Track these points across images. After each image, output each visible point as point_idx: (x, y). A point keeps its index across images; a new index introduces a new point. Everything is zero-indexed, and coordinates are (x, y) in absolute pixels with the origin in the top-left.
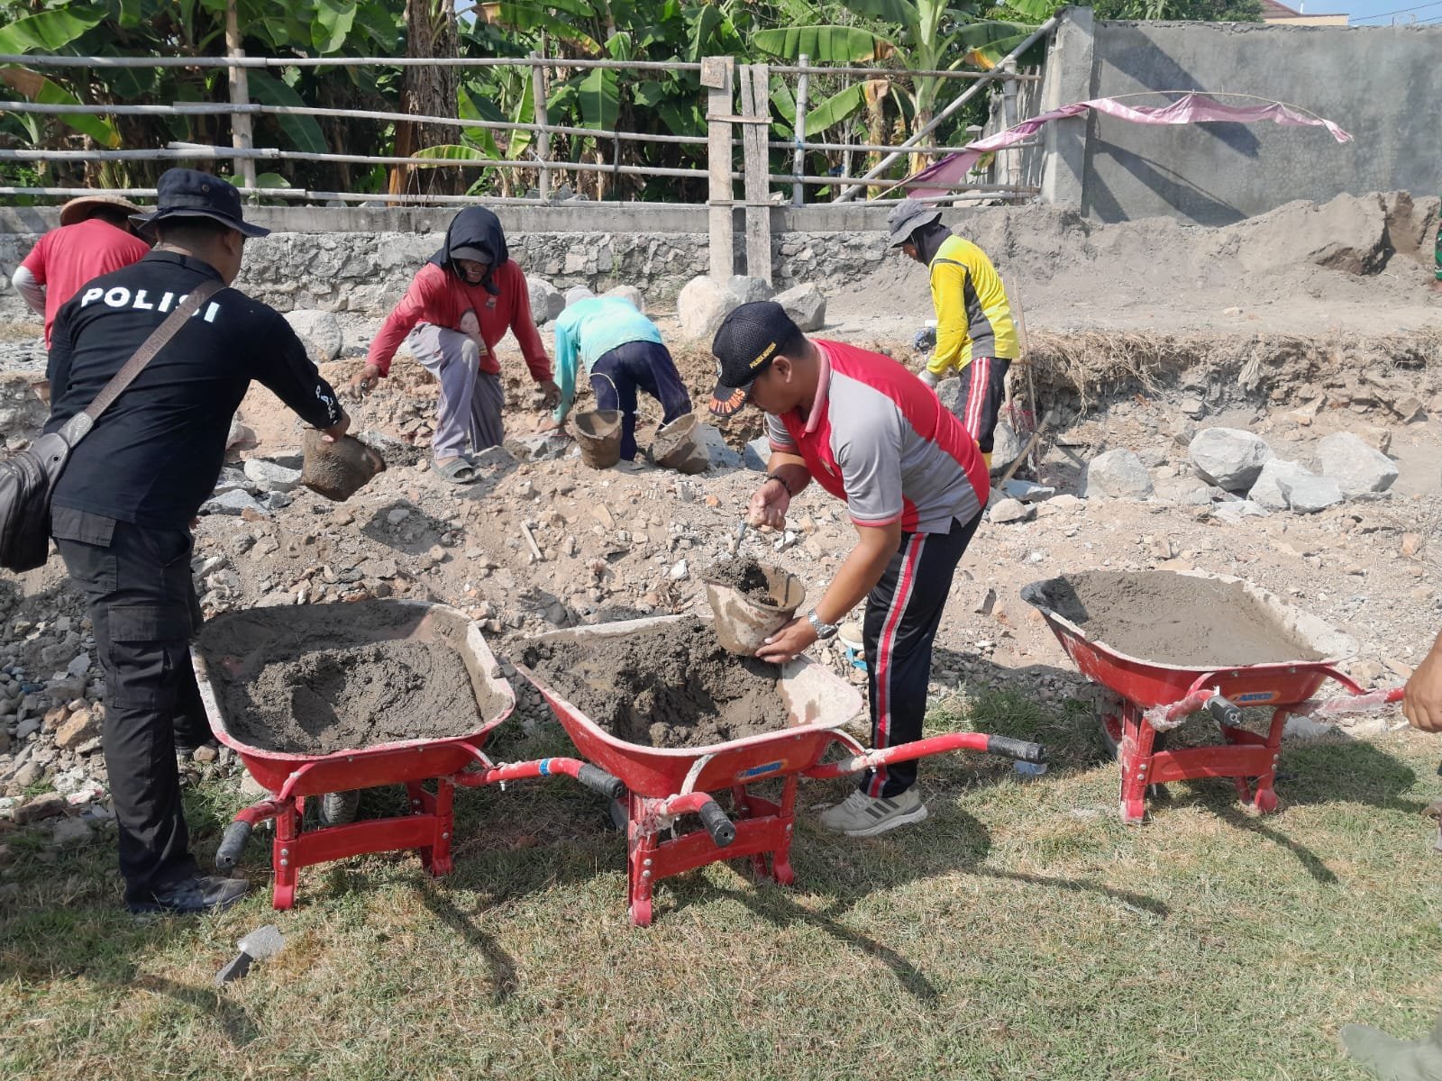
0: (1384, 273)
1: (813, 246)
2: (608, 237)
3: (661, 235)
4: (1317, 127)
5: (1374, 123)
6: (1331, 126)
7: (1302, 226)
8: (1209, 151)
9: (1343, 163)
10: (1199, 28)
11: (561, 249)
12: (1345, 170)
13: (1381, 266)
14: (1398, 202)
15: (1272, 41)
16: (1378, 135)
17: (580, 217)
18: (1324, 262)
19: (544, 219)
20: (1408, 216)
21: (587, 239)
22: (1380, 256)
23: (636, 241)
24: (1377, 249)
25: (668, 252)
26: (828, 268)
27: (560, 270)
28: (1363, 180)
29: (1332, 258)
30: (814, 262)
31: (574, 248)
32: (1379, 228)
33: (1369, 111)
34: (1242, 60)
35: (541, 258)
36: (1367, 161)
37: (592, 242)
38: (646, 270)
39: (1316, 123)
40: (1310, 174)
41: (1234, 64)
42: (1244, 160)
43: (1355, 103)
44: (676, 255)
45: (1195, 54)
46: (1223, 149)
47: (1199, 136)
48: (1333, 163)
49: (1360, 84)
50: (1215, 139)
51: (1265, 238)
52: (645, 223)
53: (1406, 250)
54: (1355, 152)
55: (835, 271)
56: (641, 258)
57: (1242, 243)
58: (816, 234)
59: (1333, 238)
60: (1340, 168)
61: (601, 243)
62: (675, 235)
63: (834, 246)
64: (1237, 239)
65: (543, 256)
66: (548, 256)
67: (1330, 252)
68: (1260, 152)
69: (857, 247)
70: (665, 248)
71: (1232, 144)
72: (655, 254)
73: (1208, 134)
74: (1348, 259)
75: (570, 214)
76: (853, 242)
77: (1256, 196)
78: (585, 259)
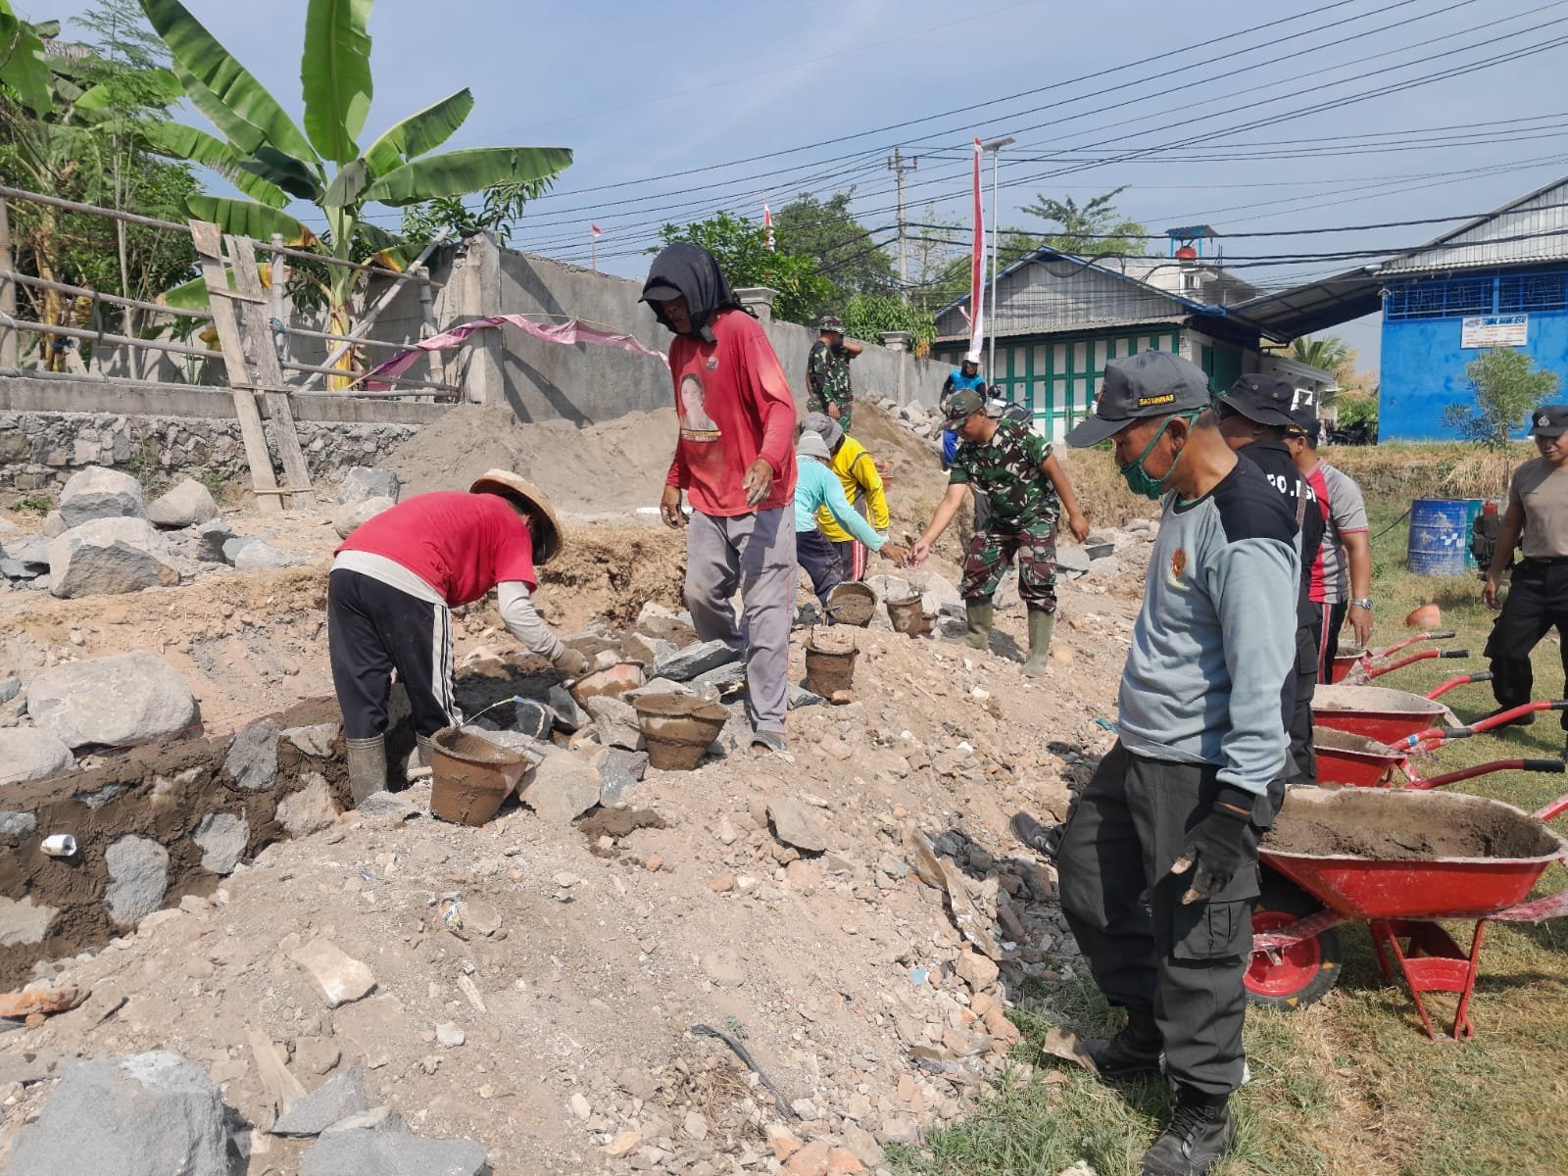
1: (323, 436)
2: (122, 419)
3: (181, 421)
8: (565, 365)
11: (70, 434)
15: (588, 282)
16: (643, 363)
17: (81, 393)
19: (38, 394)
21: (99, 422)
23: (155, 426)
25: (187, 440)
26: (335, 459)
27: (68, 461)
28: (639, 397)
30: (324, 453)
31: (84, 432)
35: (44, 445)
37: (105, 426)
38: (166, 460)
40: (616, 390)
44: (198, 443)
47: (559, 352)
48: (625, 382)
52: (156, 405)
54: (633, 375)
55: (341, 463)
56: (159, 446)
58: (323, 424)
61: (116, 427)
62: (193, 421)
63: (338, 438)
65: (46, 442)
66: (52, 442)
69: (357, 439)
70: (185, 435)
72: (175, 442)
75: (69, 390)
76: (354, 433)
77: (592, 404)
78: (98, 447)
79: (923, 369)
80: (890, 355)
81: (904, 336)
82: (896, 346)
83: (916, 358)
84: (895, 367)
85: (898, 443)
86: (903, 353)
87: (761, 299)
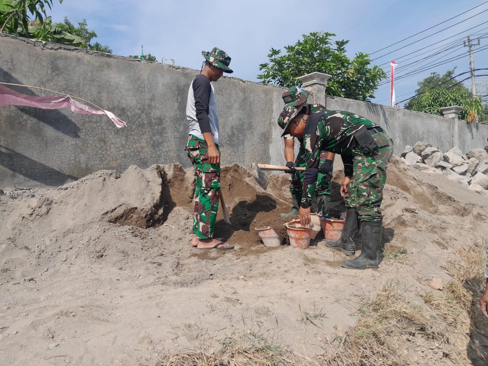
0: (165, 224)
4: (100, 116)
5: (160, 121)
6: (111, 115)
7: (100, 191)
8: (37, 133)
9: (144, 145)
10: (13, 40)
12: (146, 149)
13: (164, 218)
14: (175, 171)
16: (165, 128)
18: (115, 221)
20: (182, 180)
22: (161, 211)
24: (157, 207)
28: (159, 156)
29: (122, 216)
32: (157, 190)
33: (156, 113)
34: (55, 69)
36: (160, 144)
39: (100, 113)
40: (122, 152)
41: (49, 71)
42: (69, 141)
43: (146, 107)
45: (12, 59)
46: (50, 131)
47: (26, 121)
48: (138, 145)
49: (147, 96)
50: (42, 123)
51: (72, 201)
53: (182, 204)
54: (151, 138)
57: (54, 206)
59: (122, 200)
60: (143, 148)
64: (49, 203)
67: (120, 211)
68: (82, 135)
71: (57, 128)
73: (34, 120)
74: (135, 216)
77: (83, 166)
79: (474, 130)
80: (446, 121)
81: (457, 109)
82: (451, 115)
83: (468, 123)
84: (450, 128)
85: (406, 188)
86: (456, 120)
87: (315, 81)
